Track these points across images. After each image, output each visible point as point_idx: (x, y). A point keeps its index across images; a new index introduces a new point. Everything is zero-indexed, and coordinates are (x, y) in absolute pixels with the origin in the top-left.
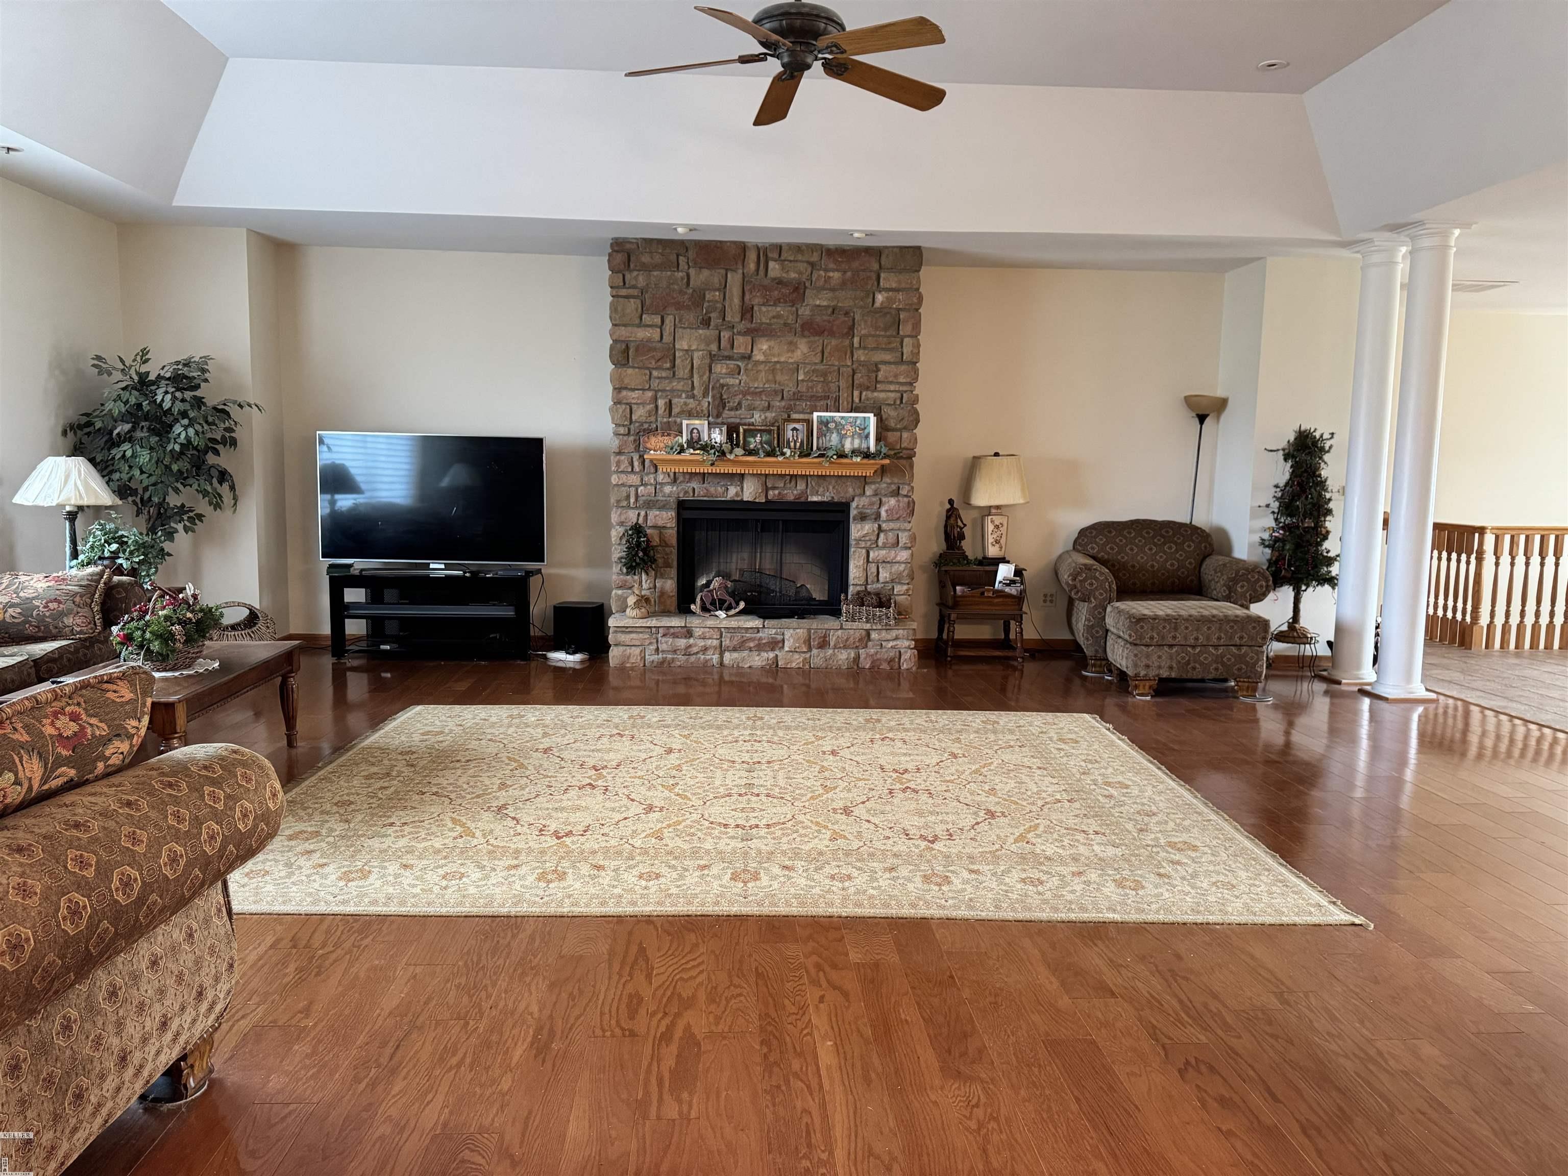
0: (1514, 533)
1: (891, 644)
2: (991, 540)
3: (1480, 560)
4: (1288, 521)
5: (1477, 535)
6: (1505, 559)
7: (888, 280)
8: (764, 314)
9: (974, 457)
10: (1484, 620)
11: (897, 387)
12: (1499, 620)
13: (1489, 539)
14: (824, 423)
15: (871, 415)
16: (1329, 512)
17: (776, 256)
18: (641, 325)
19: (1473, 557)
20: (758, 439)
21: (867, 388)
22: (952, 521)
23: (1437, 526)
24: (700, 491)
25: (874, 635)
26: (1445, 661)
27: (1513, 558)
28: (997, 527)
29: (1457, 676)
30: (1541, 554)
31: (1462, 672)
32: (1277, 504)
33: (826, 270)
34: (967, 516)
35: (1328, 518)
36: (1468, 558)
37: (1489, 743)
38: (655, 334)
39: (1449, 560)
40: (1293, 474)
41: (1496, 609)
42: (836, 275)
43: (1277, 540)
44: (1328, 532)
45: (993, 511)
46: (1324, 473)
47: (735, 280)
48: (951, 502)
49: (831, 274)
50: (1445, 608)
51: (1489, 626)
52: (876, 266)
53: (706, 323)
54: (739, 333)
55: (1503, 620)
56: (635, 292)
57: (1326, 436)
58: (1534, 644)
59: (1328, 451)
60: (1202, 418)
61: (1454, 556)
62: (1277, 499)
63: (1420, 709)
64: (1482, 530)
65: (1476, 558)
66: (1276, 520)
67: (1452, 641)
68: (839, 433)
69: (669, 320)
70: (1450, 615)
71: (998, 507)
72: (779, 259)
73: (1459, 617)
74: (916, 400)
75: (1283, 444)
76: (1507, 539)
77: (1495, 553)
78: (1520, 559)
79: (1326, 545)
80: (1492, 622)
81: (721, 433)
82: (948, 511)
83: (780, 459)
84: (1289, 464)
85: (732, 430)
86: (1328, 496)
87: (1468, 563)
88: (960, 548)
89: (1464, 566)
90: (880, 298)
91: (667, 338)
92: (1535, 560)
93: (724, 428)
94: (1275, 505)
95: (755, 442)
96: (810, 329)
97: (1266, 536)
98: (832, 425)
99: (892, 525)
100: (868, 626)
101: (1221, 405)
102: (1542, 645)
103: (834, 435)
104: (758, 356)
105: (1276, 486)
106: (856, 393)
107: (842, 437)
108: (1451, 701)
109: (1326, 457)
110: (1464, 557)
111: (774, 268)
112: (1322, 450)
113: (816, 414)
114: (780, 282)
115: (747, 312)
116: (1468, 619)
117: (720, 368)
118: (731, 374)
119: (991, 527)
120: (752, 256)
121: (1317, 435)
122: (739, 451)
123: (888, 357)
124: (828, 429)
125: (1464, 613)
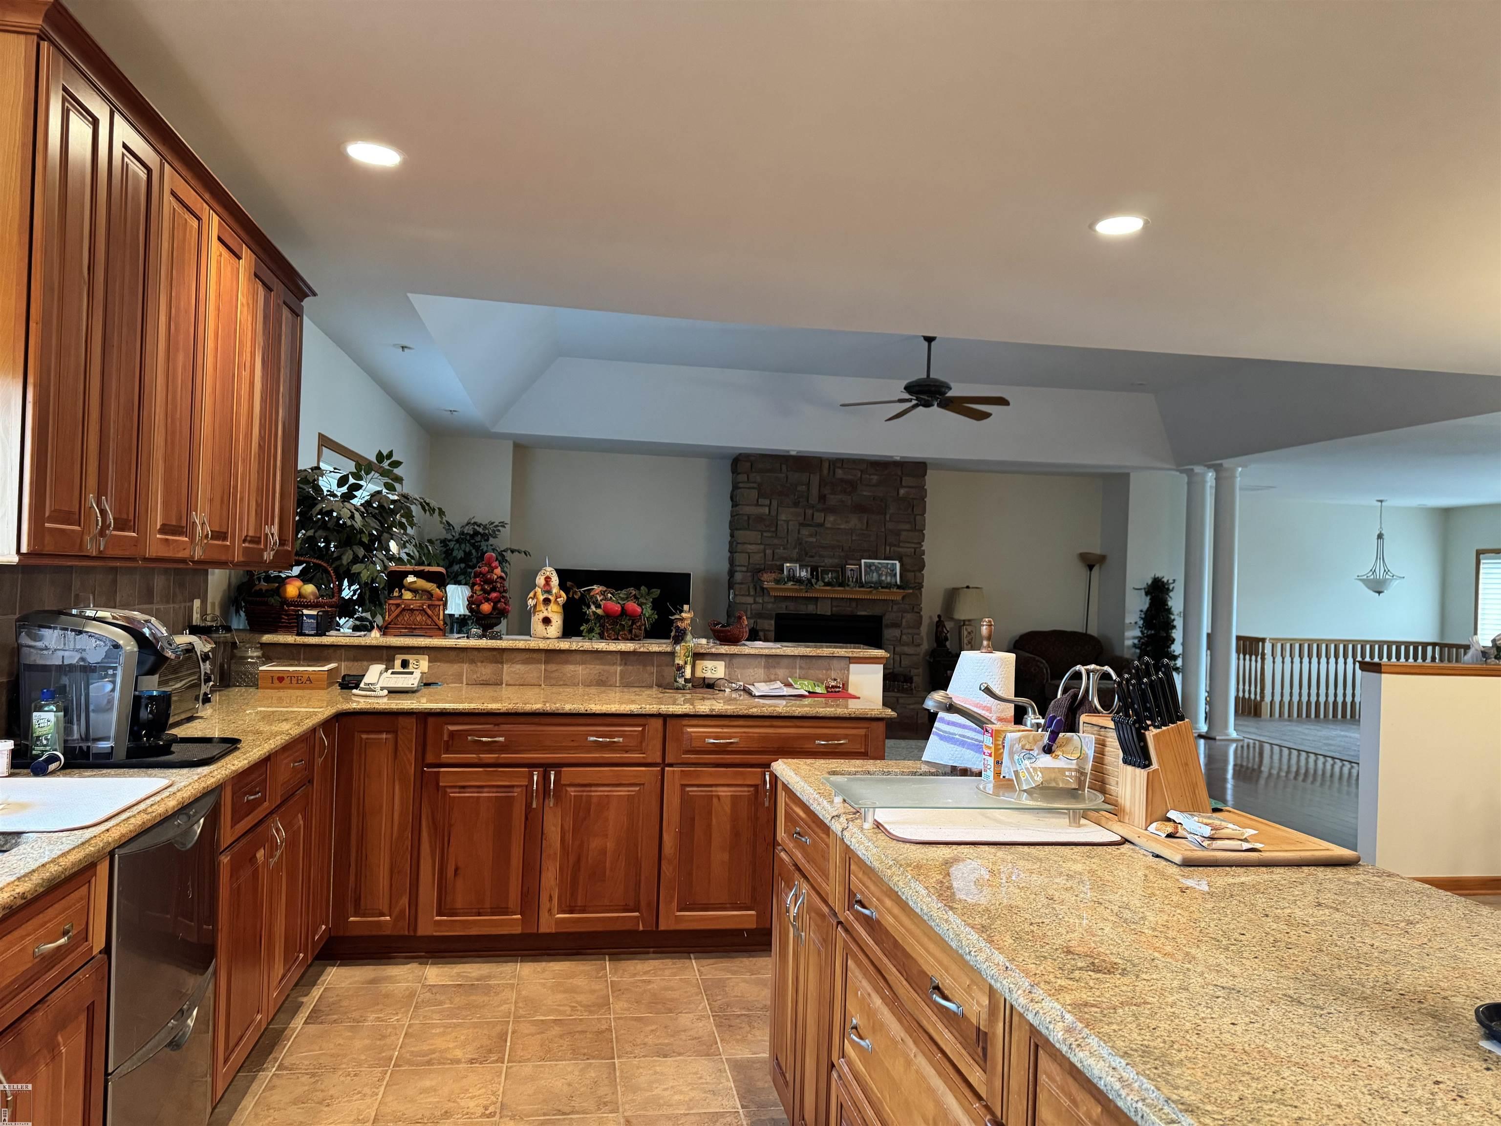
0: (1283, 642)
1: (912, 707)
2: (966, 641)
3: (1263, 659)
4: (1149, 632)
5: (1260, 644)
6: (1279, 659)
7: (907, 481)
8: (833, 500)
9: (954, 589)
10: (1268, 699)
11: (913, 545)
12: (1277, 699)
13: (1268, 646)
14: (868, 566)
15: (897, 562)
16: (1174, 627)
17: (840, 465)
18: (757, 505)
19: (1259, 657)
20: (830, 575)
21: (895, 546)
22: (940, 629)
23: (1239, 638)
24: (791, 608)
25: (901, 701)
26: (1246, 723)
27: (1283, 659)
28: (969, 633)
29: (1253, 730)
30: (1300, 656)
31: (1257, 728)
32: (1142, 622)
33: (870, 475)
34: (949, 625)
35: (1174, 631)
36: (1256, 658)
37: (1275, 772)
38: (767, 510)
39: (1244, 659)
40: (1151, 604)
41: (1275, 691)
42: (875, 477)
43: (1143, 644)
44: (1174, 640)
45: (967, 623)
46: (1170, 603)
47: (815, 480)
48: (939, 616)
49: (872, 477)
50: (1244, 691)
51: (1271, 703)
52: (900, 473)
53: (796, 504)
54: (818, 511)
55: (1279, 699)
56: (755, 485)
57: (1171, 581)
58: (1299, 714)
59: (1172, 590)
60: (1091, 567)
61: (1247, 657)
62: (1142, 618)
63: (1234, 745)
64: (1263, 640)
65: (1261, 658)
66: (1142, 631)
67: (1249, 713)
68: (877, 572)
69: (775, 503)
70: (1247, 696)
71: (969, 621)
72: (842, 468)
73: (1253, 697)
74: (923, 553)
75: (1145, 586)
76: (1279, 646)
77: (1272, 656)
78: (1288, 659)
79: (1173, 647)
80: (1273, 700)
81: (807, 572)
82: (937, 622)
83: (847, 588)
84: (1148, 598)
85: (814, 569)
86: (1172, 617)
87: (1256, 661)
88: (945, 646)
89: (1254, 664)
90: (902, 491)
91: (773, 513)
92: (1297, 659)
93: (809, 569)
94: (1141, 623)
95: (829, 577)
96: (860, 509)
97: (1136, 641)
98: (873, 568)
99: (910, 631)
100: (898, 695)
101: (1102, 559)
102: (1304, 715)
103: (875, 574)
104: (828, 525)
105: (1141, 611)
106: (888, 548)
107: (880, 575)
108: (1251, 741)
109: (1171, 594)
110: (1253, 658)
111: (840, 473)
112: (1168, 589)
113: (863, 561)
114: (842, 480)
115: (822, 498)
116: (1258, 698)
117: (805, 532)
118: (811, 535)
119: (965, 633)
120: (826, 465)
121: (1165, 580)
122: (821, 583)
123: (907, 527)
124: (871, 570)
125: (1256, 694)
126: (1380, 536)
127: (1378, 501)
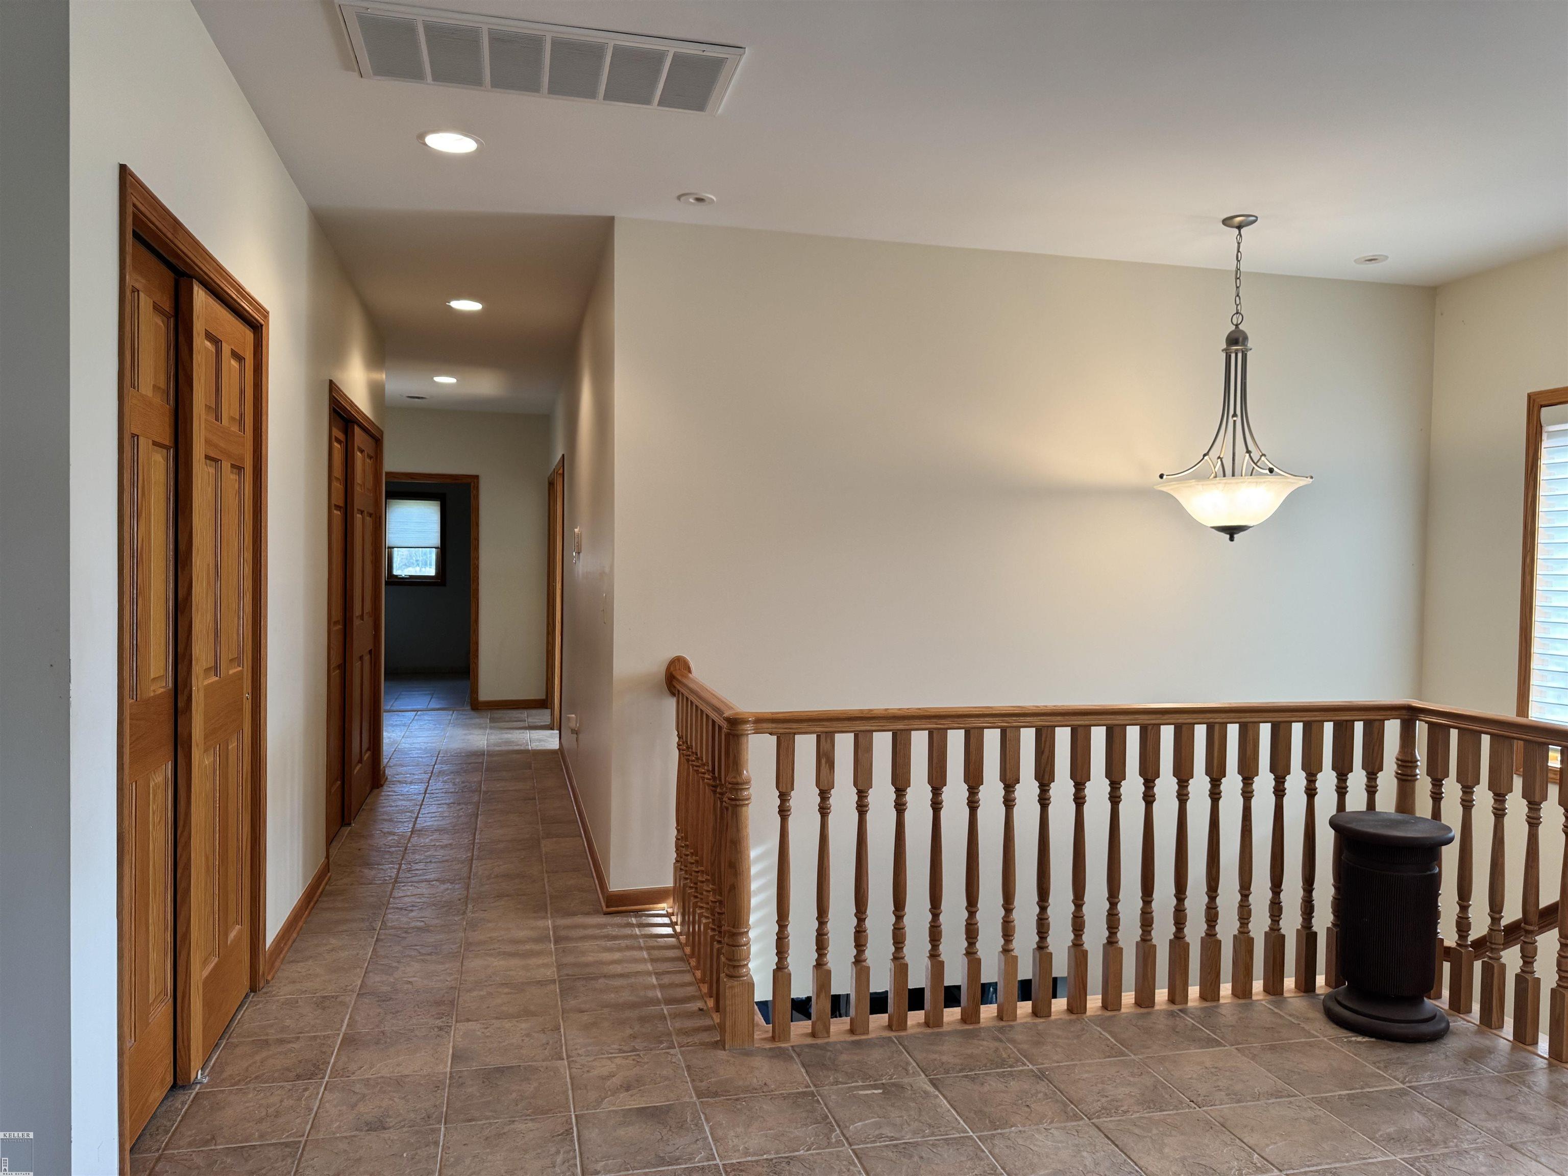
0: (818, 729)
126: (1236, 339)
127: (1227, 222)
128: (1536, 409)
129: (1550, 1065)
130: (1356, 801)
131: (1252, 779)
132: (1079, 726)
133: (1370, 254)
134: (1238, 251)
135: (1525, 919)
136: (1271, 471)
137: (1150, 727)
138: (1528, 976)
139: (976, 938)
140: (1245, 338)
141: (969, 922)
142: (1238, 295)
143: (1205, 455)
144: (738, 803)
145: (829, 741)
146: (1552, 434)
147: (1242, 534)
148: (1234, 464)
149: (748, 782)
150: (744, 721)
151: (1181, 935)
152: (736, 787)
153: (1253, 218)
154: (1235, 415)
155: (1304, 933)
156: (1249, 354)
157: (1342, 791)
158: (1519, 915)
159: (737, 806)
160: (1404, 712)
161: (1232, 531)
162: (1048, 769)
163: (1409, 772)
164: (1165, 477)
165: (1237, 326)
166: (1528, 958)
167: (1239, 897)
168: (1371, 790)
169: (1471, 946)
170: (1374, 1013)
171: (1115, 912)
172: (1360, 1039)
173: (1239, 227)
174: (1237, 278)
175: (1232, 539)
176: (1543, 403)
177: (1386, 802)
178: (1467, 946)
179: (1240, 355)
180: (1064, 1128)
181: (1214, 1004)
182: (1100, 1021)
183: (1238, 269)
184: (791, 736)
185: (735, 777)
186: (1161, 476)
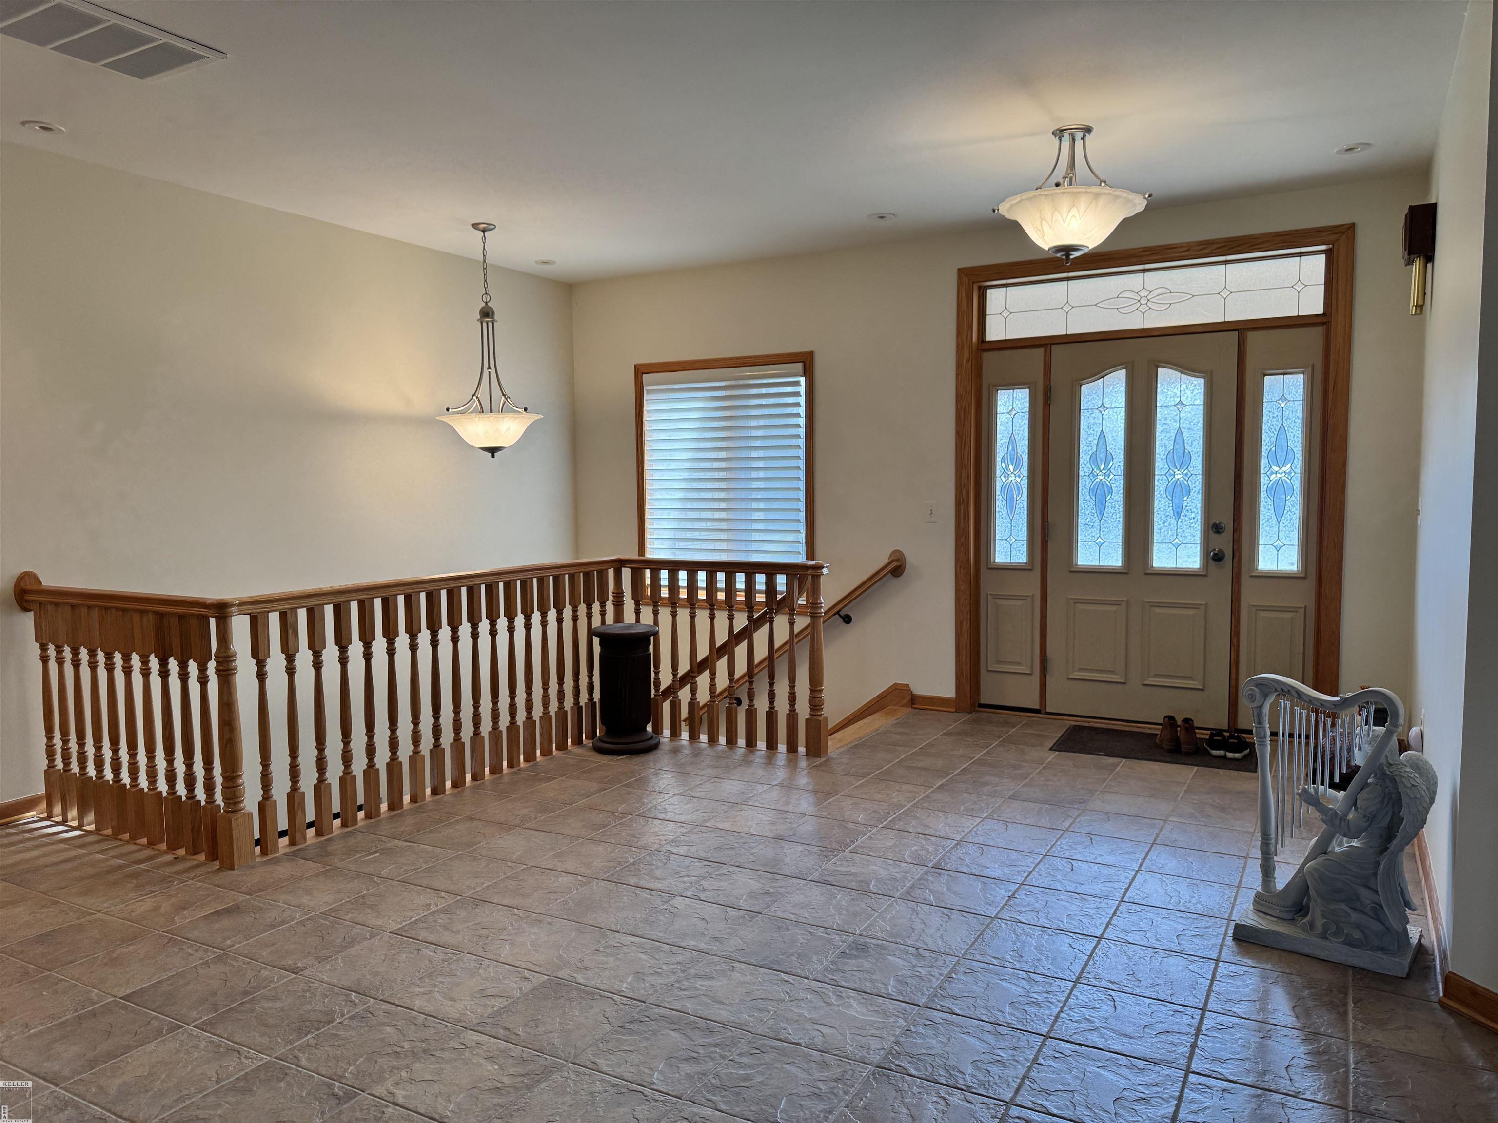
0: (285, 606)
3: (226, 674)
5: (213, 619)
6: (276, 662)
10: (251, 793)
13: (240, 626)
19: (212, 665)
36: (203, 669)
39: (165, 675)
41: (272, 768)
50: (171, 778)
51: (262, 806)
55: (287, 786)
64: (222, 610)
65: (218, 671)
73: (201, 794)
76: (274, 619)
77: (255, 654)
78: (304, 658)
87: (203, 681)
92: (331, 653)
110: (193, 667)
116: (219, 798)
125: (209, 788)
126: (486, 313)
127: (475, 226)
128: (640, 376)
129: (710, 745)
130: (596, 622)
131: (546, 613)
132: (455, 587)
133: (545, 259)
134: (484, 249)
135: (691, 670)
136: (526, 410)
137: (493, 585)
138: (694, 701)
139: (397, 748)
140: (493, 313)
141: (392, 737)
142: (485, 281)
143: (473, 396)
144: (230, 672)
145: (293, 615)
146: (649, 392)
147: (499, 453)
148: (491, 403)
149: (234, 655)
150: (232, 605)
151: (514, 721)
152: (228, 659)
153: (492, 227)
154: (489, 368)
155: (576, 708)
156: (495, 324)
157: (589, 616)
158: (688, 668)
159: (229, 675)
160: (617, 563)
161: (493, 451)
162: (437, 620)
163: (620, 600)
164: (450, 410)
165: (486, 303)
166: (693, 691)
167: (542, 691)
168: (603, 614)
169: (661, 695)
170: (622, 741)
171: (478, 713)
172: (621, 757)
173: (484, 231)
174: (484, 269)
175: (493, 456)
176: (644, 371)
177: (610, 618)
178: (659, 695)
179: (490, 325)
180: (510, 834)
181: (535, 762)
182: (473, 788)
183: (484, 261)
184: (266, 614)
185: (225, 652)
186: (448, 410)
